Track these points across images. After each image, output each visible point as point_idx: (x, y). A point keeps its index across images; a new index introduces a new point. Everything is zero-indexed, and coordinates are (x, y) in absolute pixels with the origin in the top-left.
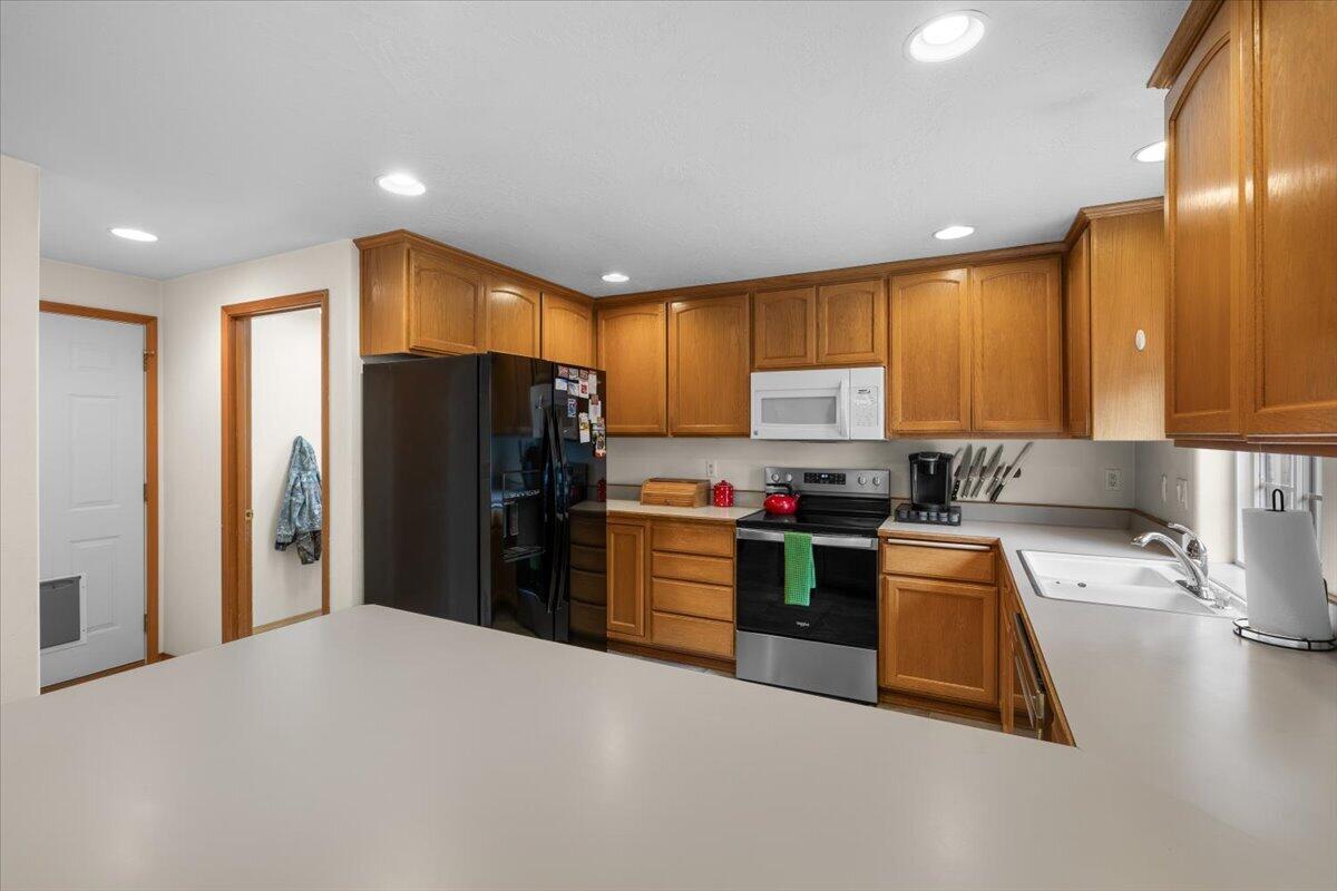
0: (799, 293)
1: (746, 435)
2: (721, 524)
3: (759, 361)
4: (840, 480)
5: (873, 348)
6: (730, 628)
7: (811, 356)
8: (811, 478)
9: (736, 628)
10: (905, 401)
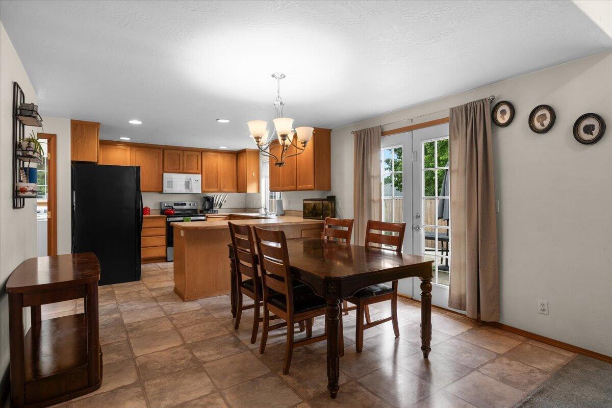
0: (178, 152)
1: (161, 192)
2: (162, 217)
3: (165, 170)
4: (185, 204)
5: (198, 170)
6: (165, 247)
7: (181, 170)
8: (176, 204)
9: (167, 247)
10: (206, 184)
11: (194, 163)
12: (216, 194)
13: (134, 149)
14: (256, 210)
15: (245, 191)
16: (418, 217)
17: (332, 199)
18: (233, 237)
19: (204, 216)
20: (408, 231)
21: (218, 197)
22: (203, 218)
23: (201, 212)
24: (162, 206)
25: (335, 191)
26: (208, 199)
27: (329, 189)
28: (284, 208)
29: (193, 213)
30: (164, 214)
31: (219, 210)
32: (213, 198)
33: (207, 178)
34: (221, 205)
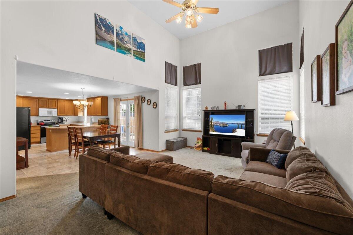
0: (46, 100)
1: (38, 116)
2: (38, 126)
3: (40, 107)
4: (49, 121)
5: (55, 107)
6: (40, 138)
7: (48, 107)
8: (44, 121)
9: (41, 137)
10: (59, 113)
11: (54, 104)
12: (64, 116)
13: (24, 99)
14: (82, 122)
15: (77, 115)
16: (129, 124)
17: (108, 119)
18: (69, 131)
19: (59, 125)
20: (118, 127)
21: (65, 118)
22: (58, 126)
23: (57, 123)
24: (38, 121)
25: (109, 116)
26: (60, 118)
27: (107, 115)
28: (93, 122)
29: (54, 124)
30: (39, 125)
31: (66, 123)
32: (63, 118)
33: (60, 109)
34: (66, 121)
